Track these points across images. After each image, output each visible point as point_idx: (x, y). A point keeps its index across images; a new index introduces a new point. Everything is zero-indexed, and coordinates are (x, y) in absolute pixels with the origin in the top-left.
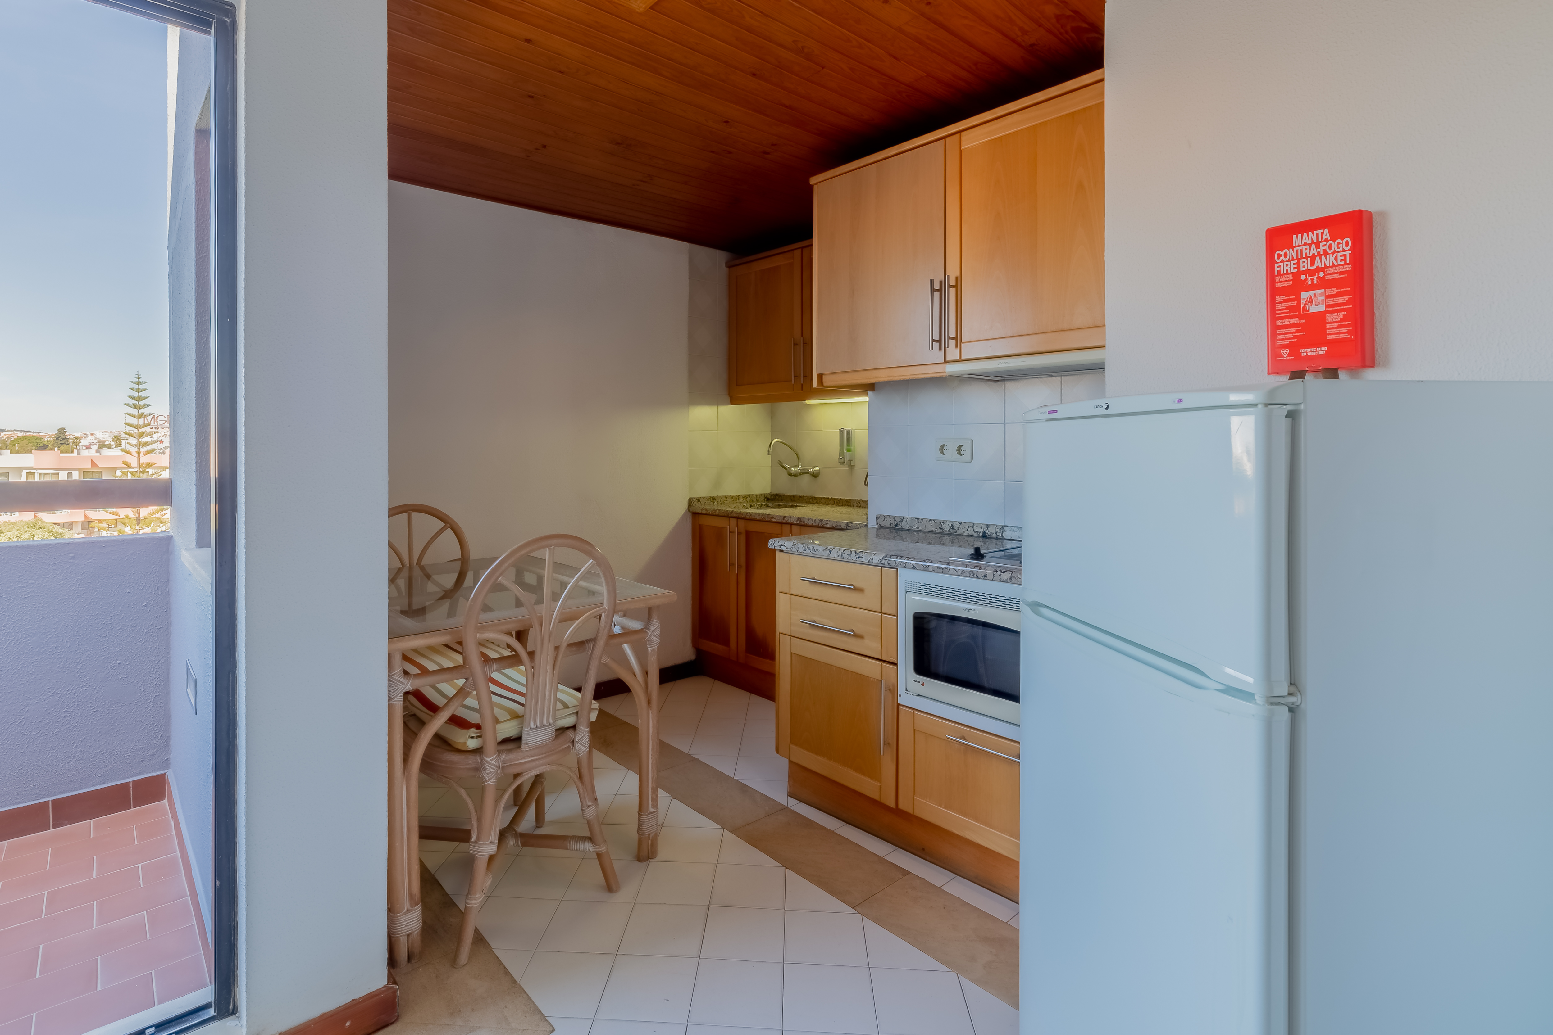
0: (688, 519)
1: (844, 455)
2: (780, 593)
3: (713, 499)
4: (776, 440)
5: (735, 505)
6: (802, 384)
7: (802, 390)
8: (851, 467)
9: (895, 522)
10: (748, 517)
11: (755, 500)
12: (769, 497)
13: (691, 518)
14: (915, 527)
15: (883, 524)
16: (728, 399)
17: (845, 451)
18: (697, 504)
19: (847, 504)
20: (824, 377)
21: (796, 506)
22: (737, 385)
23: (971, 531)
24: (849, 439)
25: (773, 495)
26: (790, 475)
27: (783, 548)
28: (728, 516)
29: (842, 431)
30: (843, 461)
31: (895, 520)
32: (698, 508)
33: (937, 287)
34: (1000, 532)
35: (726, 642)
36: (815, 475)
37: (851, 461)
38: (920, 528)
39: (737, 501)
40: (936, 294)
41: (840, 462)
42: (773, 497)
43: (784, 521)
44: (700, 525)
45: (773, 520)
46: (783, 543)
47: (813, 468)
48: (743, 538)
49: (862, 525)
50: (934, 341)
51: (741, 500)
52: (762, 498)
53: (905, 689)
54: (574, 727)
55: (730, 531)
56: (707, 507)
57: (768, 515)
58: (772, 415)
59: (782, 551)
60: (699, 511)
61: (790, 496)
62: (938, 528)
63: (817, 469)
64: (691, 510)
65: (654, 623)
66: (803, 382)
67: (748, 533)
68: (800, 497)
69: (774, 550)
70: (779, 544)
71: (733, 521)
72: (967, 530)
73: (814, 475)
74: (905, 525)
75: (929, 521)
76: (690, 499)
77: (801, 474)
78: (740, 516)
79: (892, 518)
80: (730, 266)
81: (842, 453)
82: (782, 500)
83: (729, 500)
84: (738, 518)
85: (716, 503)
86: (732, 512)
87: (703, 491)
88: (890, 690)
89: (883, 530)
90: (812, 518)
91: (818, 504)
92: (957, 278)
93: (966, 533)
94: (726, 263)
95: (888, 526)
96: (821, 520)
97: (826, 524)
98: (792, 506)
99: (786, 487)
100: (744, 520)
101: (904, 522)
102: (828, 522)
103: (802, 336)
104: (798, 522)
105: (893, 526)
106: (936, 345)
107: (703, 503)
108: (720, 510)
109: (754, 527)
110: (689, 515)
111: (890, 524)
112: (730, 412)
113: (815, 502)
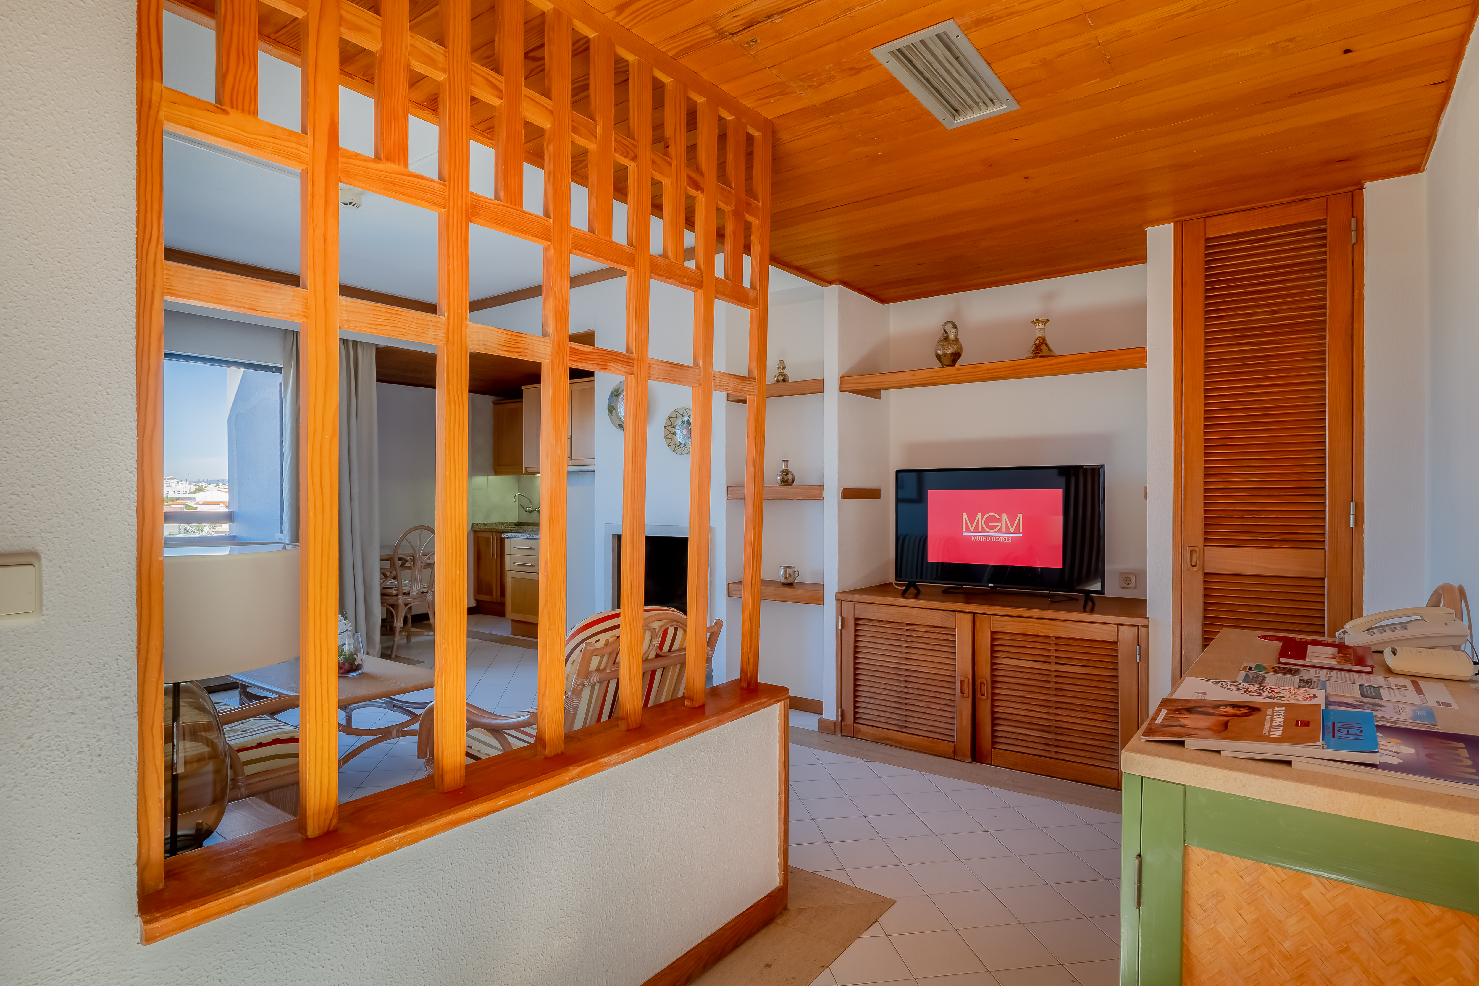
3: (485, 524)
4: (519, 494)
5: (497, 528)
11: (509, 525)
12: (517, 524)
16: (494, 473)
18: (476, 527)
22: (498, 466)
25: (519, 523)
26: (526, 511)
28: (492, 532)
35: (491, 594)
39: (498, 525)
44: (477, 537)
46: (508, 535)
48: (499, 541)
51: (501, 525)
52: (513, 524)
54: (427, 592)
55: (492, 539)
56: (481, 528)
58: (519, 481)
59: (507, 538)
60: (477, 530)
64: (473, 529)
66: (522, 469)
68: (533, 523)
69: (504, 538)
71: (495, 534)
76: (473, 524)
77: (532, 511)
78: (499, 532)
80: (494, 404)
82: (523, 525)
83: (494, 525)
84: (496, 532)
85: (486, 526)
87: (479, 520)
94: (492, 402)
99: (524, 519)
107: (479, 526)
108: (488, 529)
110: (472, 533)
112: (494, 479)
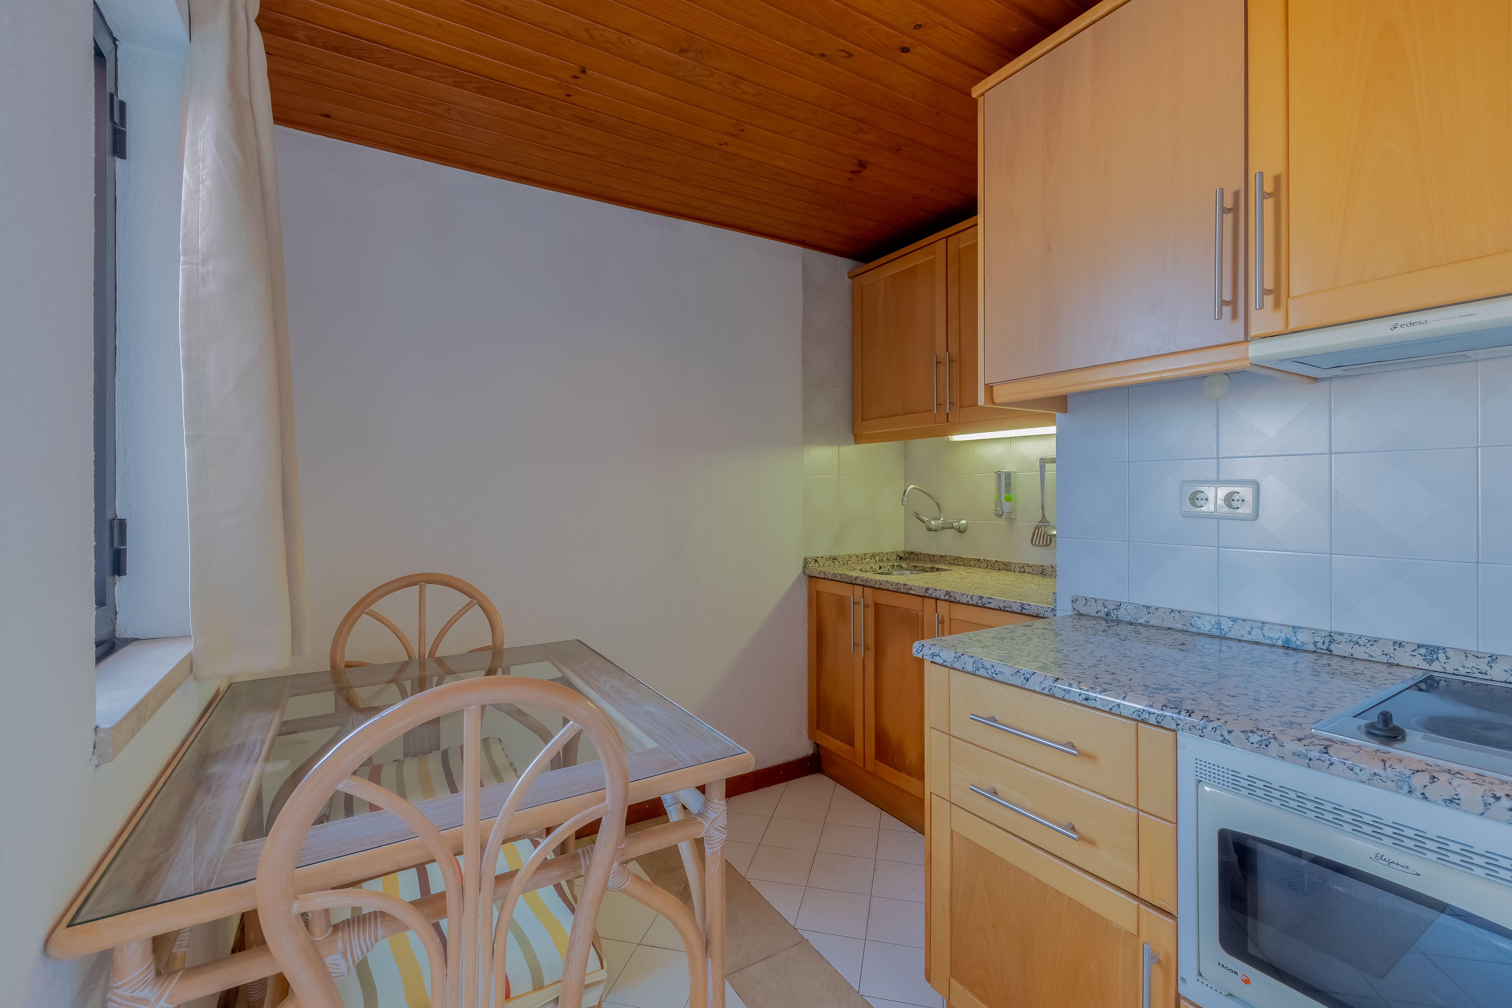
0: (803, 583)
1: (1002, 505)
2: (932, 730)
3: (834, 559)
4: (912, 486)
5: (861, 567)
6: (948, 413)
7: (948, 422)
8: (1011, 520)
9: (1106, 610)
10: (877, 586)
11: (885, 559)
12: (902, 555)
13: (807, 582)
14: (1143, 620)
15: (1084, 610)
16: (853, 437)
17: (1004, 501)
18: (814, 565)
19: (1005, 567)
20: (995, 388)
21: (938, 570)
22: (862, 420)
23: (1256, 635)
24: (1008, 485)
25: (907, 552)
26: (930, 530)
27: (937, 659)
28: (852, 583)
29: (999, 474)
30: (1001, 513)
31: (1105, 607)
32: (815, 569)
33: (1229, 203)
34: (1324, 643)
35: (851, 742)
36: (961, 531)
37: (1011, 513)
38: (1152, 622)
39: (864, 561)
40: (1228, 218)
41: (996, 515)
42: (906, 555)
43: (927, 595)
44: (817, 591)
45: (912, 592)
46: (937, 652)
47: (959, 522)
48: (871, 612)
49: (1047, 609)
50: (1224, 303)
51: (868, 560)
52: (894, 557)
53: (1196, 973)
55: (854, 602)
56: (825, 570)
57: (905, 585)
59: (934, 663)
60: (816, 574)
61: (929, 555)
62: (1188, 625)
63: (963, 522)
64: (806, 573)
65: (715, 806)
66: (949, 411)
67: (877, 605)
68: (942, 556)
69: (921, 662)
70: (930, 652)
71: (858, 590)
72: (1250, 633)
73: (960, 529)
74: (1122, 614)
75: (1170, 613)
76: (805, 559)
77: (943, 529)
78: (867, 584)
79: (1100, 603)
80: (853, 277)
81: (999, 503)
82: (918, 560)
83: (854, 559)
84: (864, 586)
85: (837, 563)
86: (856, 578)
87: (821, 548)
88: (1159, 962)
89: (1083, 621)
90: (967, 593)
91: (965, 566)
92: (1277, 179)
93: (1247, 637)
94: (849, 273)
95: (1094, 614)
96: (981, 598)
97: (989, 603)
98: (932, 569)
99: (924, 544)
100: (872, 589)
101: (1122, 611)
102: (991, 601)
103: (947, 351)
104: (947, 597)
105: (1103, 614)
106: (1227, 310)
107: (821, 564)
108: (841, 574)
109: (884, 599)
110: (805, 578)
111: (1097, 612)
112: (852, 452)
113: (961, 563)
